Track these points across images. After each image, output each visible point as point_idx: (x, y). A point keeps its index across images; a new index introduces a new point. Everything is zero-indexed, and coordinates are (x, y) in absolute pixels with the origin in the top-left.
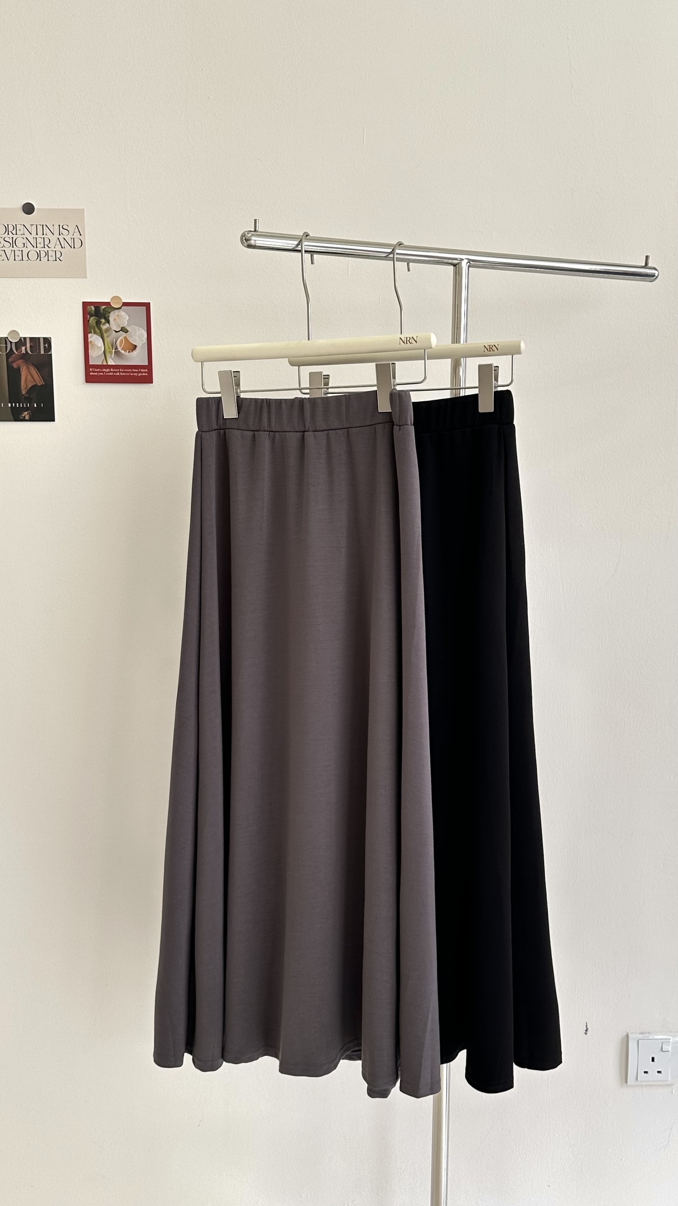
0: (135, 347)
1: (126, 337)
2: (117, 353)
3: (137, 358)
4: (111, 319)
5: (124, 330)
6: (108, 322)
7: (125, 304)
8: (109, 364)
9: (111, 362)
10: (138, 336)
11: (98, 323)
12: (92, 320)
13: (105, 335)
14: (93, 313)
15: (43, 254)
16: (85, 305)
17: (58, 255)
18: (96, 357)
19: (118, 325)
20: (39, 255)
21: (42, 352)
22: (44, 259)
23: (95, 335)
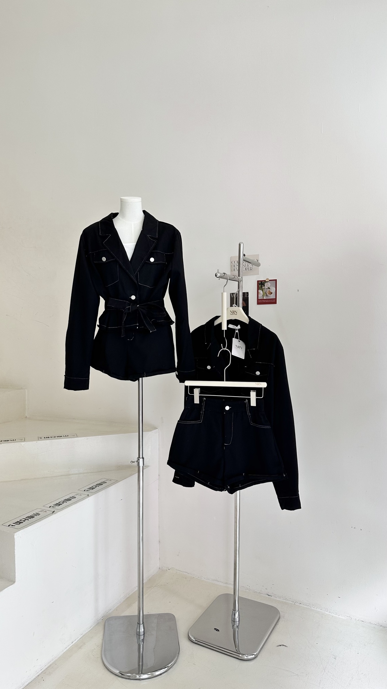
0: (272, 293)
1: (269, 290)
2: (267, 295)
3: (272, 296)
4: (265, 285)
5: (269, 288)
6: (264, 286)
7: (270, 280)
8: (264, 298)
9: (265, 298)
10: (273, 290)
11: (261, 287)
12: (260, 286)
13: (263, 290)
14: (260, 283)
15: (247, 268)
16: (258, 281)
17: (251, 268)
18: (260, 297)
19: (267, 287)
20: (246, 269)
21: (246, 297)
22: (247, 270)
23: (260, 290)
